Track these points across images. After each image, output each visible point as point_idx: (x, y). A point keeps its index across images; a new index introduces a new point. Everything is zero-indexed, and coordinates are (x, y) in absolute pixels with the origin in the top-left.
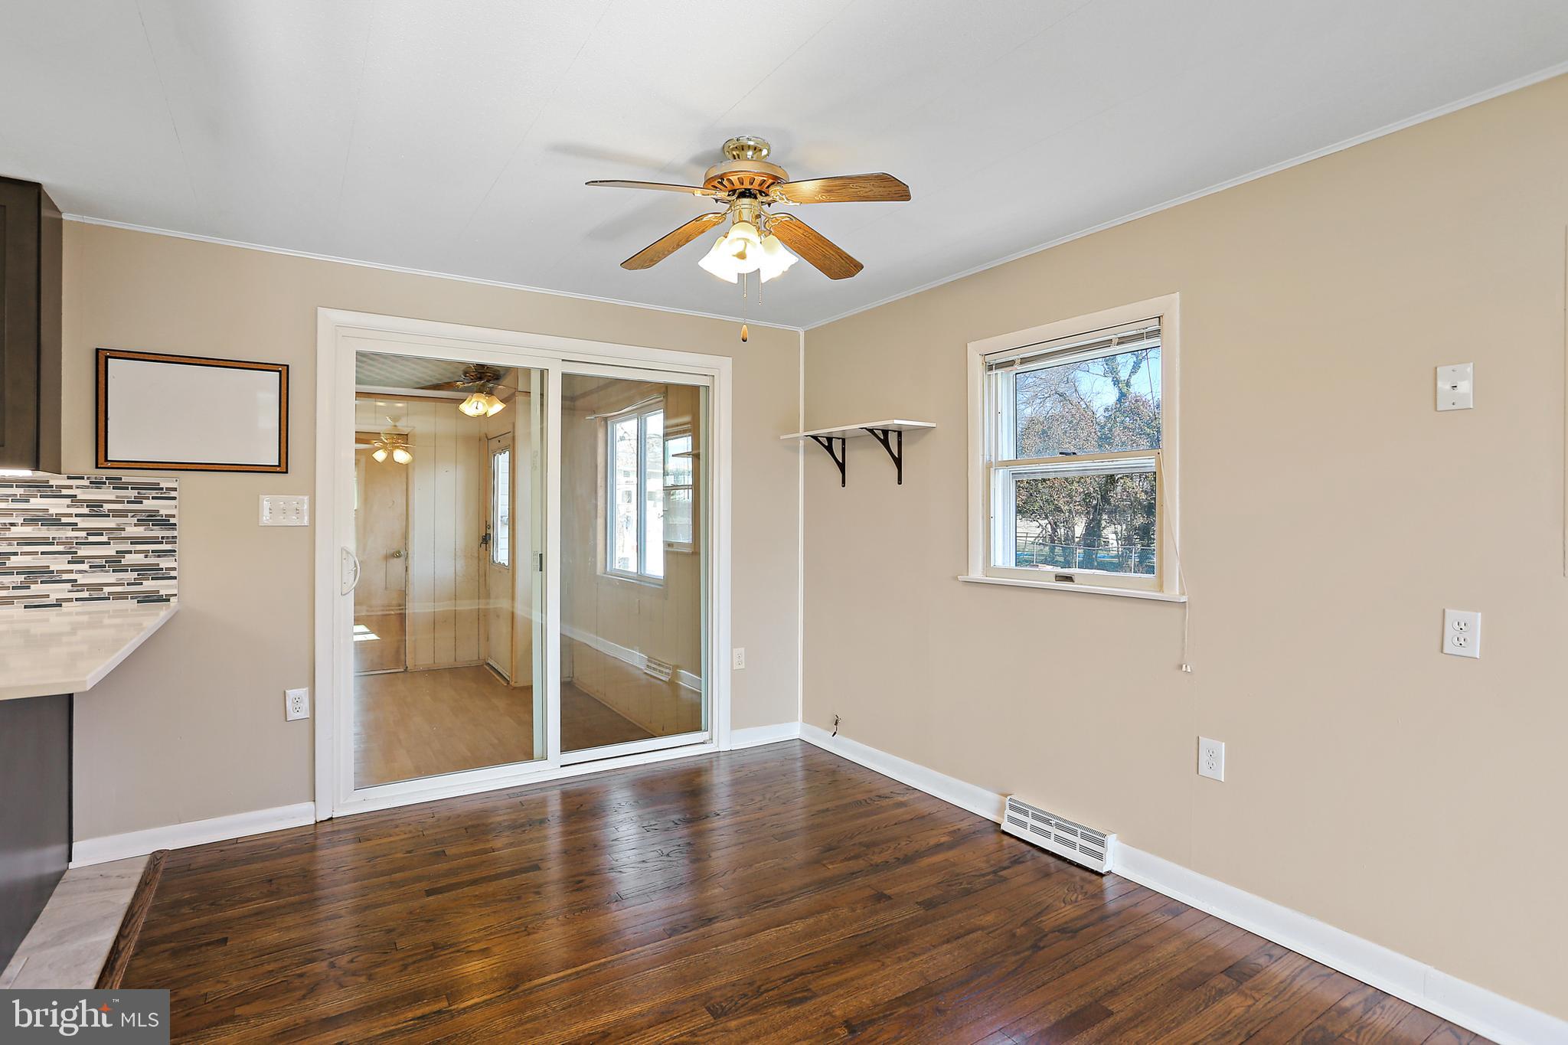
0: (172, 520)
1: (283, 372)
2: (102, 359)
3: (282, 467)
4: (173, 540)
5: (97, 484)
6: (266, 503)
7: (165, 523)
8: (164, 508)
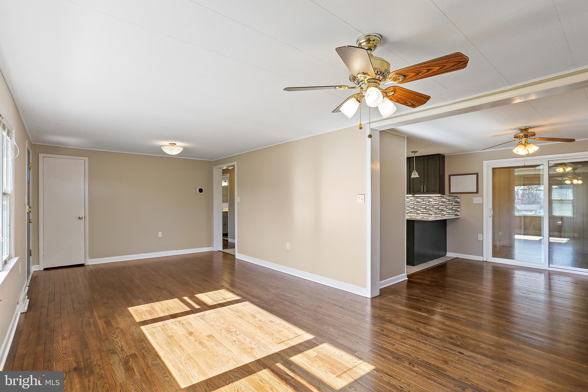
0: (460, 202)
1: (477, 174)
2: (450, 176)
3: (477, 192)
4: (459, 205)
5: (449, 196)
6: (474, 199)
7: (458, 203)
8: (458, 200)
